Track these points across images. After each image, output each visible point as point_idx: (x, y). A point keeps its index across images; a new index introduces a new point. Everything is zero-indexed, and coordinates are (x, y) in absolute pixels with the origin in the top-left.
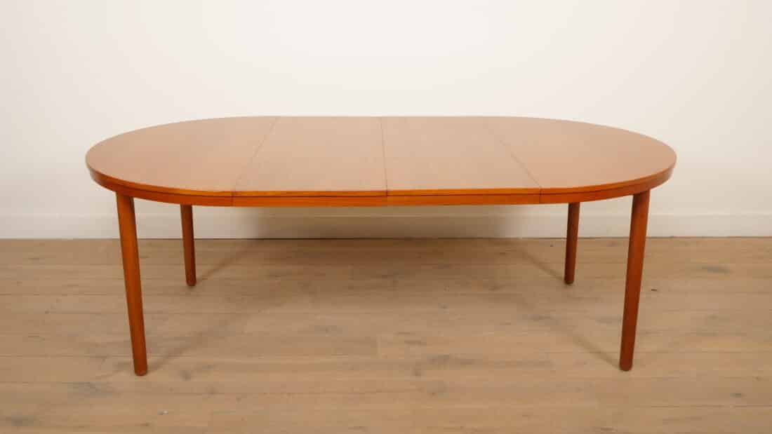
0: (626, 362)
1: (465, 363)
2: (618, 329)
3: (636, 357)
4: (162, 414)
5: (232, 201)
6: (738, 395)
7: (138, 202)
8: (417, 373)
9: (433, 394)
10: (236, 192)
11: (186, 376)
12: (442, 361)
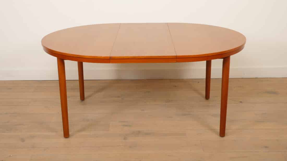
0: (222, 133)
1: (147, 134)
2: (218, 119)
3: (226, 131)
4: (10, 156)
5: (110, 61)
6: (266, 147)
7: (66, 62)
8: (125, 139)
9: (130, 147)
10: (112, 57)
11: (23, 140)
12: (138, 133)
